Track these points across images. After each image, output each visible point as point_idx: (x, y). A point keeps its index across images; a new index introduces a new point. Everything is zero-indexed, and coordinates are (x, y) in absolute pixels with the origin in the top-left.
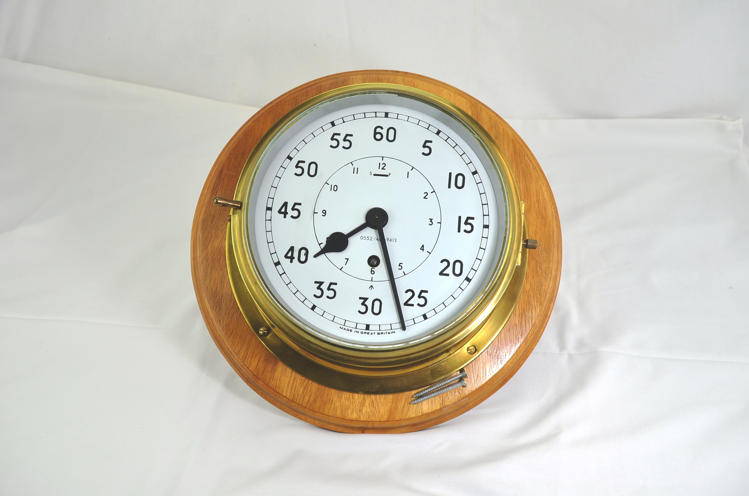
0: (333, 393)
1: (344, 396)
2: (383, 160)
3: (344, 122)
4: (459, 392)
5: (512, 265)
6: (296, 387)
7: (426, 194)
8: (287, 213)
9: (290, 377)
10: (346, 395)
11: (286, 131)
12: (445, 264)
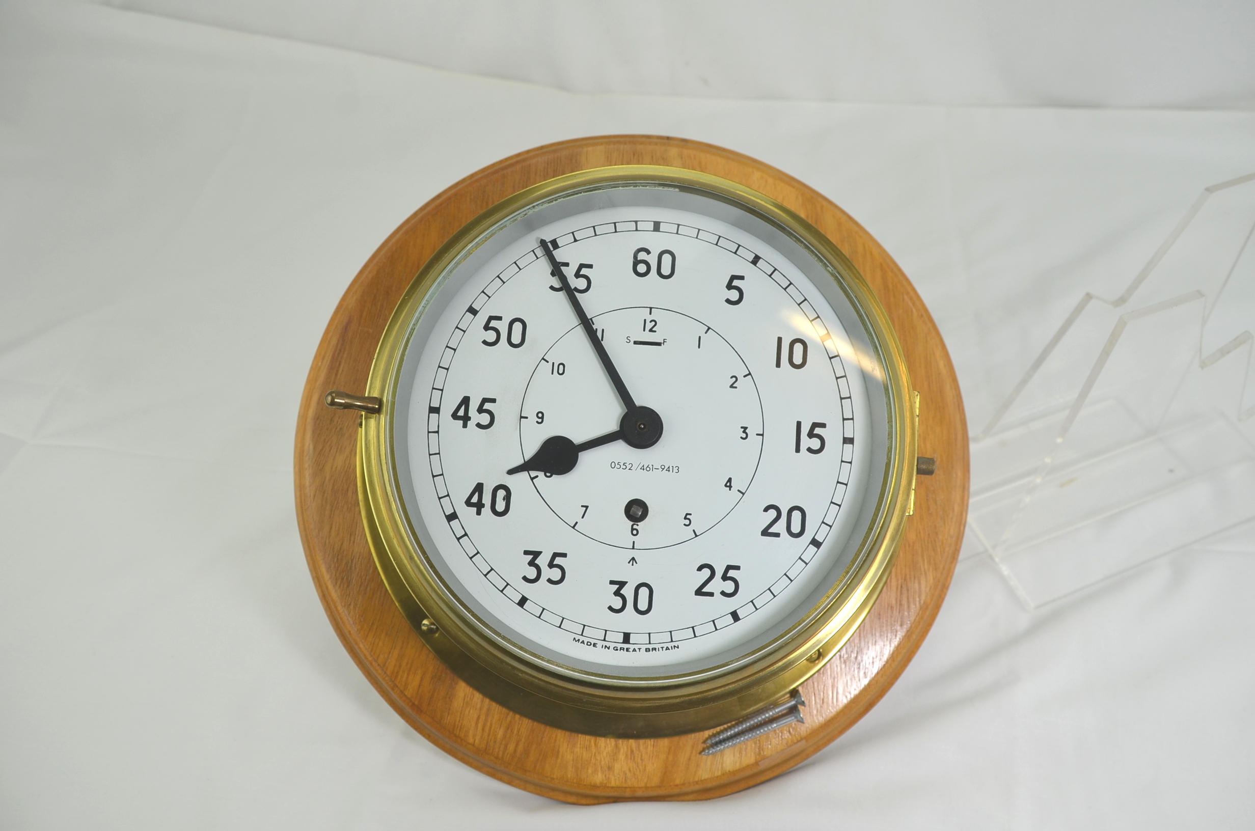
0: (560, 738)
1: (579, 743)
2: (652, 313)
3: (576, 240)
4: (789, 732)
5: (899, 515)
6: (491, 727)
7: (734, 379)
8: (469, 419)
9: (481, 710)
10: (583, 740)
11: (465, 260)
12: (773, 514)
